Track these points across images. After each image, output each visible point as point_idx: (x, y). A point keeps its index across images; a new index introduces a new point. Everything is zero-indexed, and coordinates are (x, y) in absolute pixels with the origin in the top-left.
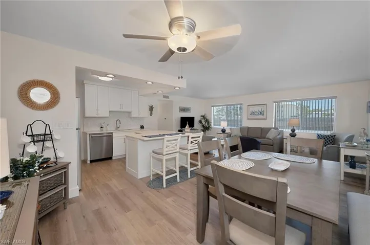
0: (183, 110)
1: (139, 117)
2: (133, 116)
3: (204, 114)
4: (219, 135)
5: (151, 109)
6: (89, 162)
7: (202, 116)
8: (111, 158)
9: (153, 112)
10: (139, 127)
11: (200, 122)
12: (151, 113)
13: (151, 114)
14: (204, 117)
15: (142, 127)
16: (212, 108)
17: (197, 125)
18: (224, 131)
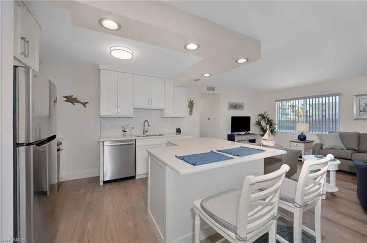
0: (234, 106)
1: (175, 116)
2: (166, 115)
3: (263, 113)
4: (295, 144)
5: (191, 105)
6: (101, 183)
7: (260, 115)
8: (134, 177)
9: (194, 110)
10: (175, 131)
11: (259, 123)
12: (191, 111)
13: (191, 113)
14: (263, 116)
15: (179, 131)
16: (277, 103)
17: (254, 129)
18: (302, 138)
